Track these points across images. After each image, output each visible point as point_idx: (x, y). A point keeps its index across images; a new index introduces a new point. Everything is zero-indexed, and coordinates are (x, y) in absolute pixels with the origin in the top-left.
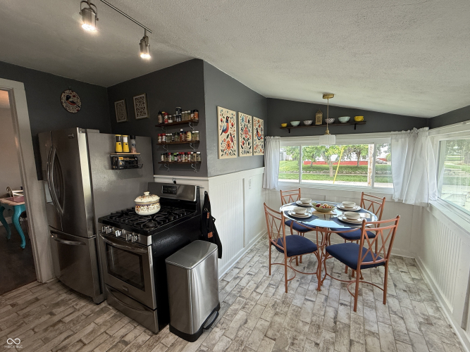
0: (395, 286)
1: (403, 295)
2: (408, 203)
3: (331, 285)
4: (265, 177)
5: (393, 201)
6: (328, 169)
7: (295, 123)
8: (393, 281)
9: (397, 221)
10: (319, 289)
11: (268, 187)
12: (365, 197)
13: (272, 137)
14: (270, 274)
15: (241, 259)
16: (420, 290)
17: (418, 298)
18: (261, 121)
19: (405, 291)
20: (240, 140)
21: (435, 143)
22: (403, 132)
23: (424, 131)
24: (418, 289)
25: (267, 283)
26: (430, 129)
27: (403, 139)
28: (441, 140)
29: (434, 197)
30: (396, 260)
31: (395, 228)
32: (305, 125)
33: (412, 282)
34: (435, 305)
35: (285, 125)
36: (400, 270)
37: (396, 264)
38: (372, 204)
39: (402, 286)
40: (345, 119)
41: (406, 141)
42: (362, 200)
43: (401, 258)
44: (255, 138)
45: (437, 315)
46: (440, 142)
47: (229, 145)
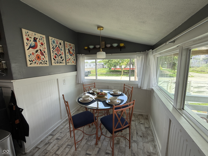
0: (137, 133)
1: (140, 139)
2: (143, 89)
3: (104, 139)
4: (77, 77)
5: (138, 88)
6: (121, 71)
7: (91, 47)
8: (137, 130)
9: (133, 103)
10: (96, 144)
11: (79, 82)
12: (125, 86)
13: (80, 55)
14: (71, 137)
15: (57, 128)
16: (148, 134)
17: (147, 140)
18: (72, 45)
19: (141, 136)
20: (52, 54)
21: (155, 58)
22: (142, 52)
23: (150, 52)
24: (147, 134)
25: (67, 144)
26: (152, 50)
27: (142, 56)
28: (158, 56)
29: (155, 85)
30: (140, 116)
31: (133, 107)
32: (96, 48)
33: (145, 130)
34: (154, 144)
35: (86, 48)
36: (141, 123)
37: (139, 119)
38: (128, 90)
39: (140, 134)
40: (115, 45)
41: (143, 57)
42: (124, 87)
43: (142, 115)
44: (68, 54)
45: (154, 152)
46: (158, 57)
47: (38, 58)
